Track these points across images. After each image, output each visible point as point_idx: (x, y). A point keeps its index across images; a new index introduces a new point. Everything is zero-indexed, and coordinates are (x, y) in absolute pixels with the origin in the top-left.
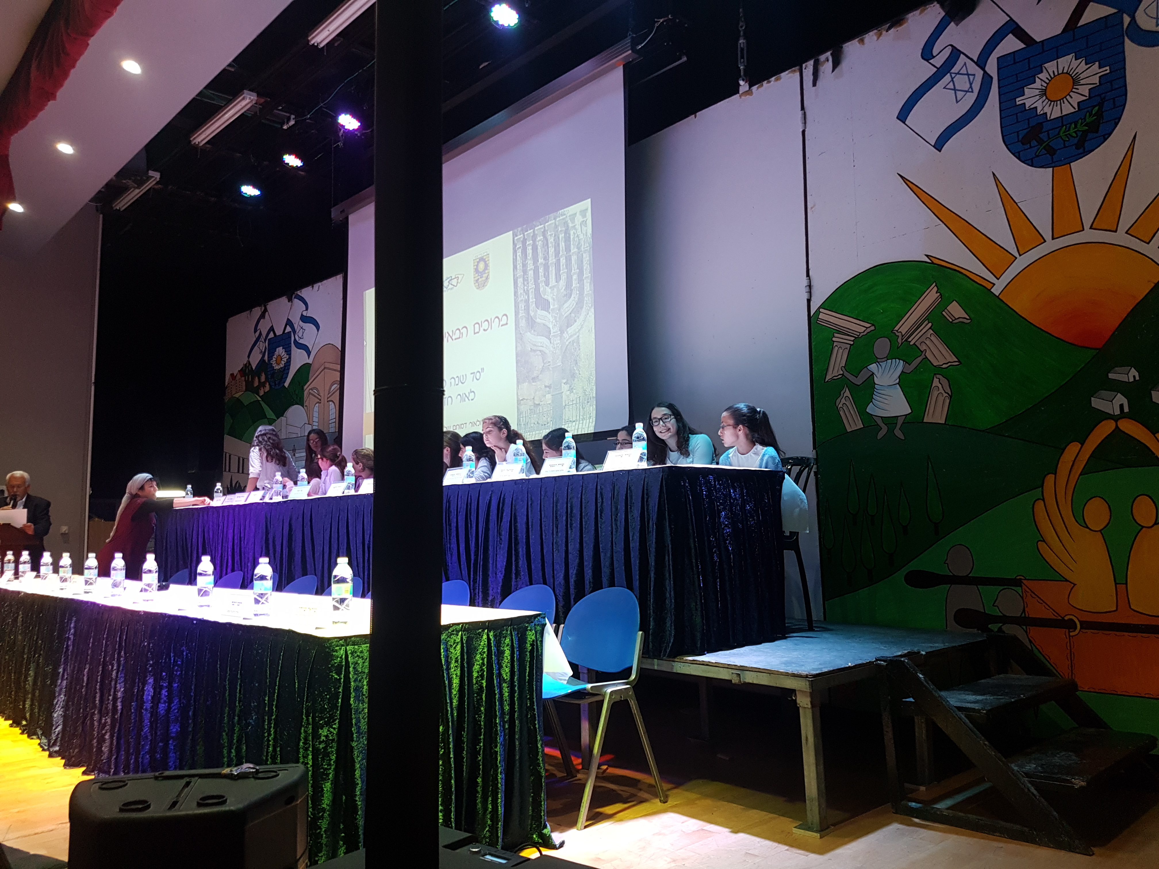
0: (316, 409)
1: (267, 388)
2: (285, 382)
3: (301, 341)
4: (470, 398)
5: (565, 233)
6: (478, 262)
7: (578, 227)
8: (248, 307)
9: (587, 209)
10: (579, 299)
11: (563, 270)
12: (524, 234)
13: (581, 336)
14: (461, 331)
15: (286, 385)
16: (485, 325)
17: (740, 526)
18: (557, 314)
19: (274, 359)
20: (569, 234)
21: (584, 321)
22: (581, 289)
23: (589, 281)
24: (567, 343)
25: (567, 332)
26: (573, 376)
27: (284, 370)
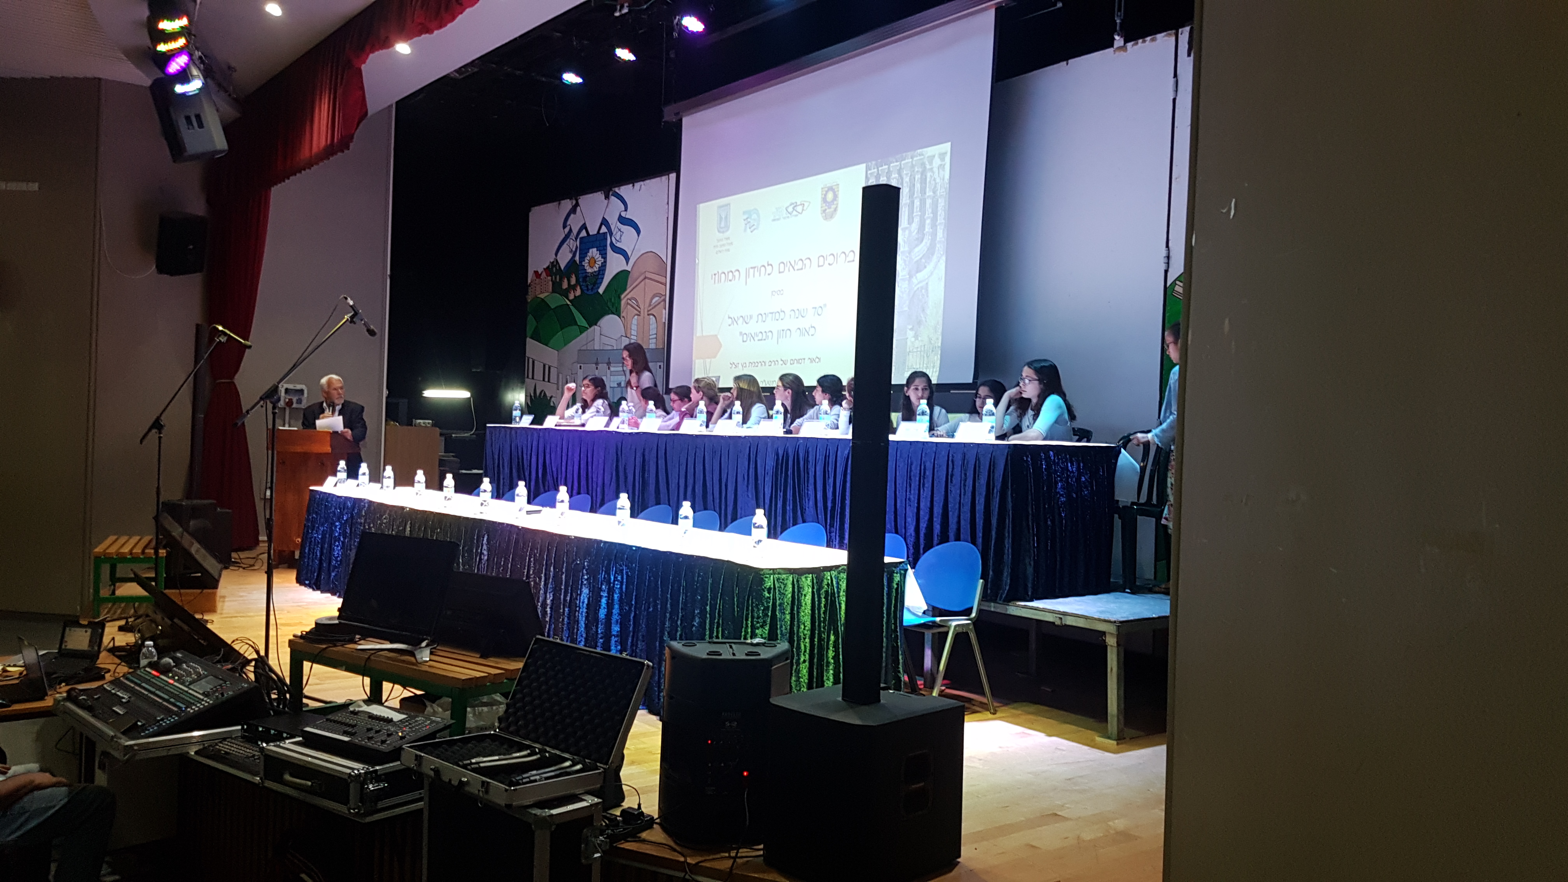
0: (635, 321)
1: (578, 292)
2: (599, 288)
3: (618, 245)
4: (810, 334)
5: (922, 174)
6: (827, 192)
7: (935, 170)
8: (556, 198)
9: (946, 153)
10: (931, 244)
11: (917, 212)
12: (878, 168)
13: (930, 283)
14: (805, 262)
15: (601, 290)
16: (831, 259)
17: (1074, 496)
18: (907, 257)
19: (587, 261)
20: (926, 176)
21: (935, 268)
22: (934, 235)
23: (943, 227)
24: (915, 288)
25: (916, 278)
26: (919, 323)
27: (599, 274)
